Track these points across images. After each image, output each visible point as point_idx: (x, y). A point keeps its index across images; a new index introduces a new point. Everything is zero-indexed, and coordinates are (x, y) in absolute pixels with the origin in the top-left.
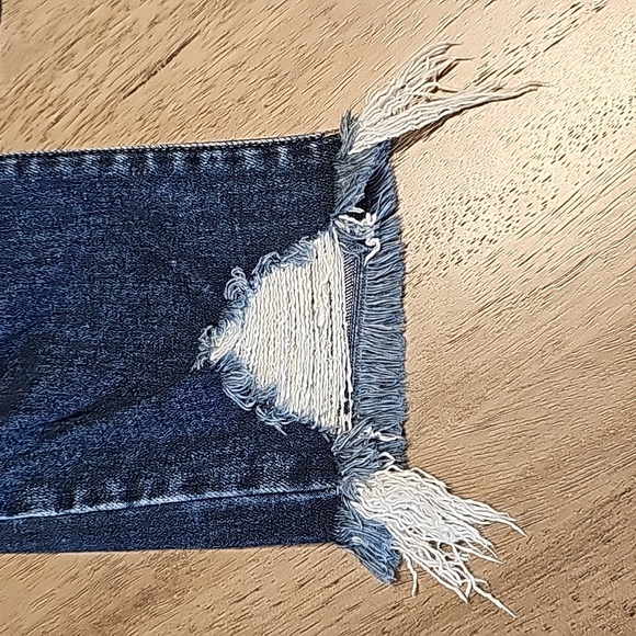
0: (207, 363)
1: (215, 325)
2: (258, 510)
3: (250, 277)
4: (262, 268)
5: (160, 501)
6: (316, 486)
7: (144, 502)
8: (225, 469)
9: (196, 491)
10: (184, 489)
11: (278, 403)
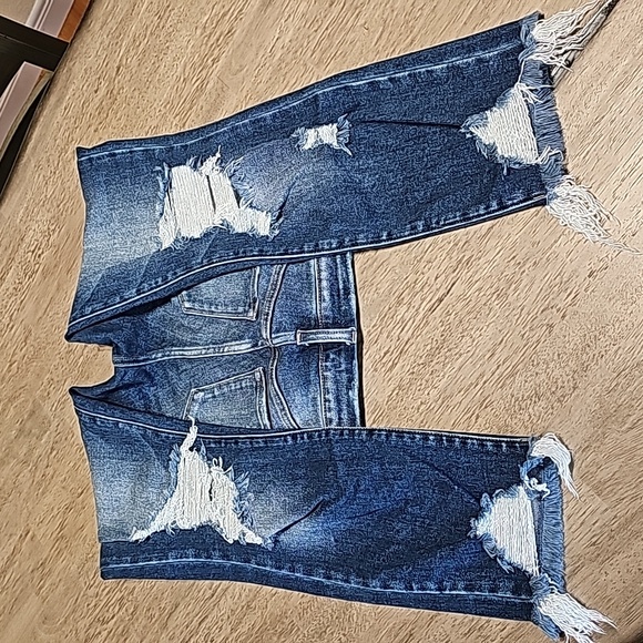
0: (476, 536)
1: (477, 519)
2: (497, 603)
3: (491, 498)
4: (497, 495)
5: (454, 592)
6: (523, 597)
7: (447, 592)
8: (483, 582)
9: (470, 590)
10: (465, 589)
11: (506, 558)
